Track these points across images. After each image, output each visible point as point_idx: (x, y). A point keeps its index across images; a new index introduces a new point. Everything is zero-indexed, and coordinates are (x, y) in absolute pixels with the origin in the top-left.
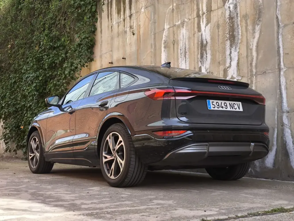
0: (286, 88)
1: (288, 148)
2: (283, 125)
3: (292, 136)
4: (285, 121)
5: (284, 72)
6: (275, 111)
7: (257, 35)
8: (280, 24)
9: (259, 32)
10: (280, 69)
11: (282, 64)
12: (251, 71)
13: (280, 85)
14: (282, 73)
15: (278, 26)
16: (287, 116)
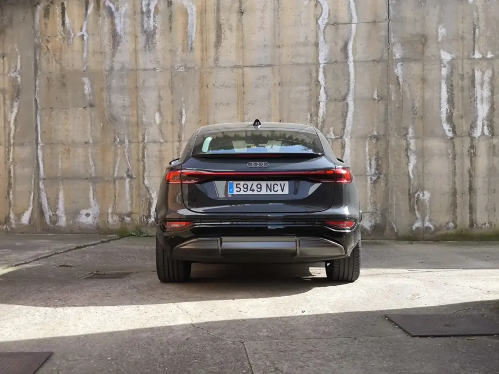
0: (43, 160)
1: (43, 208)
2: (39, 189)
3: (47, 198)
4: (42, 186)
5: (42, 147)
6: (32, 177)
7: (15, 110)
8: (39, 106)
9: (17, 108)
10: (37, 144)
11: (39, 139)
12: (9, 141)
13: (37, 157)
14: (39, 147)
15: (37, 107)
16: (43, 183)
